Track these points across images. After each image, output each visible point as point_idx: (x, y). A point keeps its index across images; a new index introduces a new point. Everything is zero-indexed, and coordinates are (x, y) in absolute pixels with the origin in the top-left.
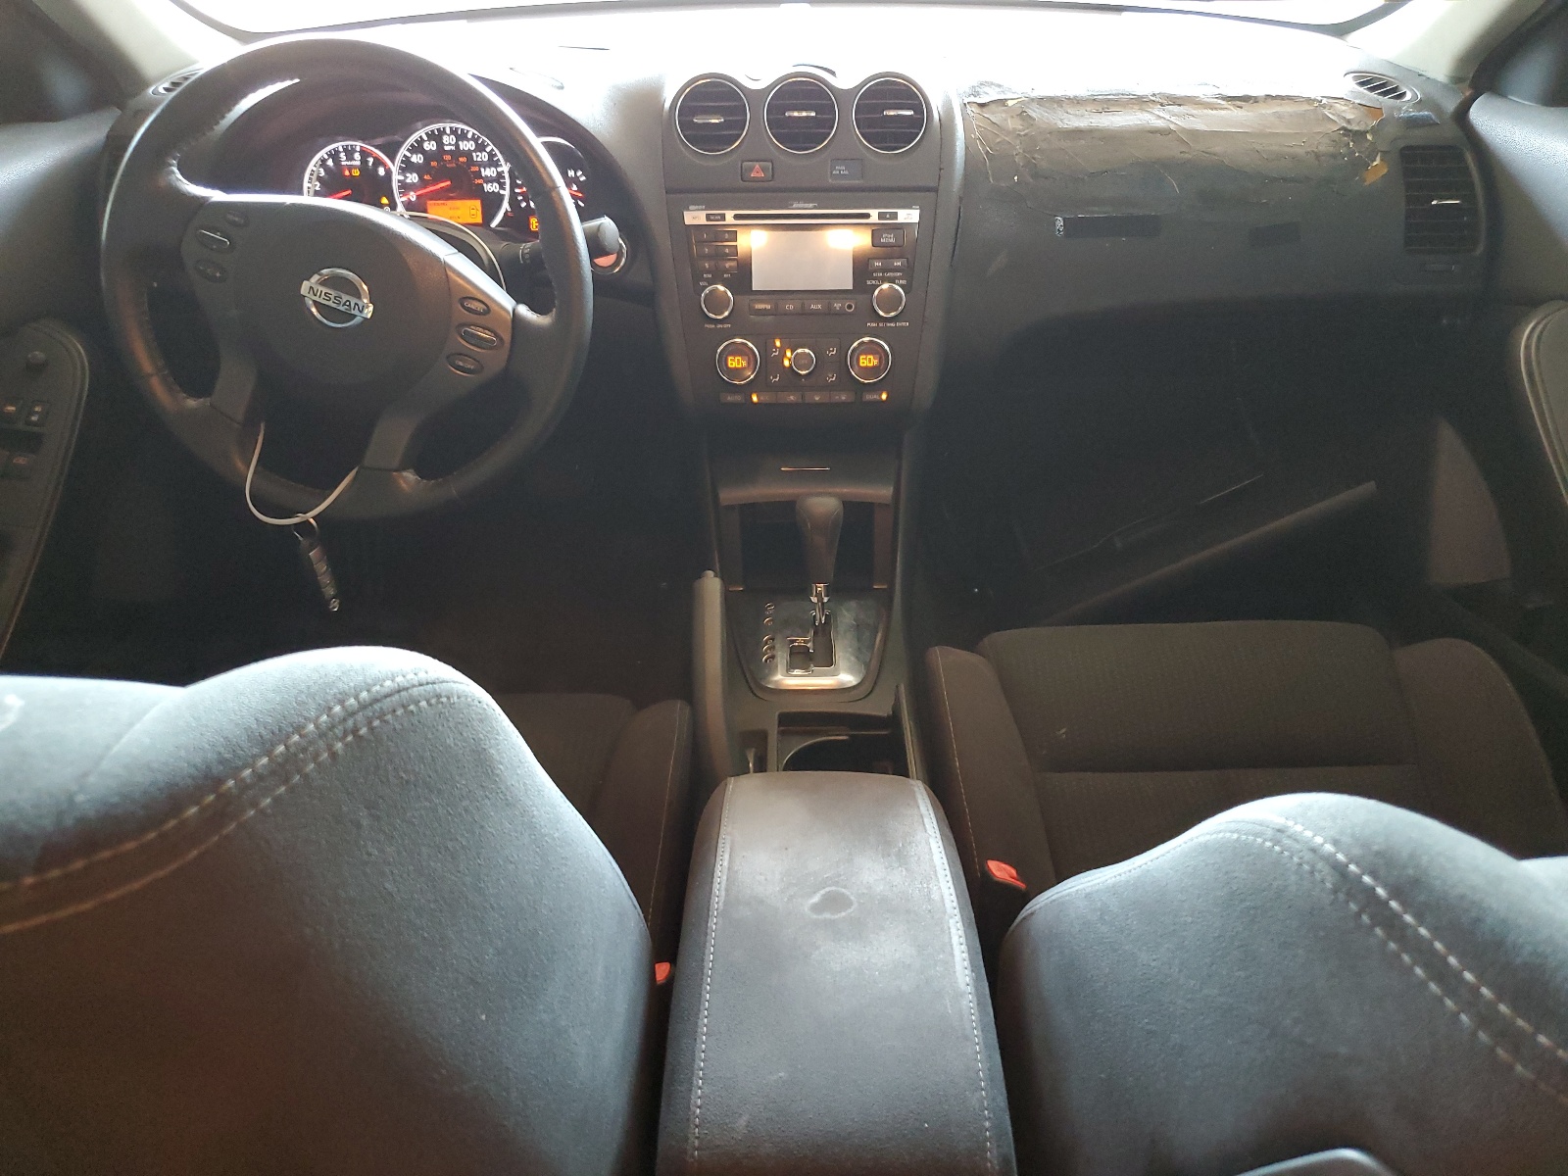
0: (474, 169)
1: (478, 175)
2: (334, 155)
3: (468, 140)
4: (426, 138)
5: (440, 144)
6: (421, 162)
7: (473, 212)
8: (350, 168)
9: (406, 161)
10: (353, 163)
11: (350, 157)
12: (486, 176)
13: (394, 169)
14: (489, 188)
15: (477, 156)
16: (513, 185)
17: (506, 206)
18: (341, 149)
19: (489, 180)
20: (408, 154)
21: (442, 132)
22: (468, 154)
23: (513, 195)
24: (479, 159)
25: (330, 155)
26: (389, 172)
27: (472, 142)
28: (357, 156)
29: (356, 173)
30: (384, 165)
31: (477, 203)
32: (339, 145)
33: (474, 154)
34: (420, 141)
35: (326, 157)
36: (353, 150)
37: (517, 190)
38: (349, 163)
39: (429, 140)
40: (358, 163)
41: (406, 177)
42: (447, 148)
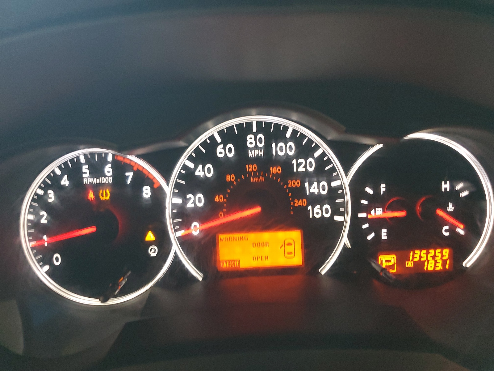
0: (294, 183)
1: (300, 192)
2: (76, 166)
3: (286, 141)
4: (219, 140)
5: (242, 148)
6: (209, 175)
7: (290, 249)
8: (96, 187)
9: (188, 174)
10: (103, 180)
11: (97, 171)
12: (312, 194)
13: (168, 189)
14: (316, 212)
15: (298, 165)
16: (357, 208)
17: (344, 241)
18: (83, 160)
19: (317, 200)
20: (191, 165)
21: (246, 129)
22: (286, 163)
23: (356, 222)
24: (301, 169)
25: (64, 168)
26: (158, 193)
27: (291, 144)
28: (108, 170)
29: (106, 195)
30: (150, 182)
31: (295, 236)
32: (81, 153)
33: (294, 162)
34: (211, 145)
35: (58, 172)
36: (103, 160)
37: (362, 215)
38: (94, 181)
39: (224, 143)
40: (110, 180)
41: (185, 200)
42: (251, 154)
